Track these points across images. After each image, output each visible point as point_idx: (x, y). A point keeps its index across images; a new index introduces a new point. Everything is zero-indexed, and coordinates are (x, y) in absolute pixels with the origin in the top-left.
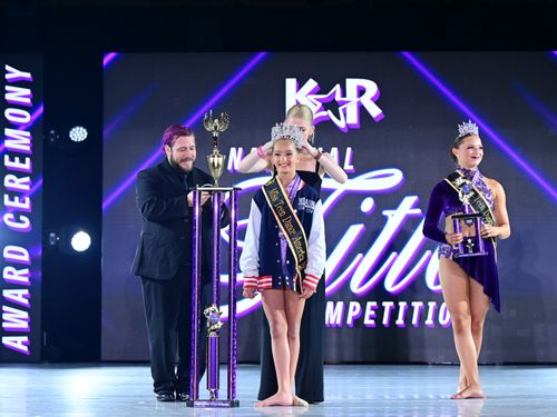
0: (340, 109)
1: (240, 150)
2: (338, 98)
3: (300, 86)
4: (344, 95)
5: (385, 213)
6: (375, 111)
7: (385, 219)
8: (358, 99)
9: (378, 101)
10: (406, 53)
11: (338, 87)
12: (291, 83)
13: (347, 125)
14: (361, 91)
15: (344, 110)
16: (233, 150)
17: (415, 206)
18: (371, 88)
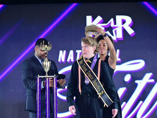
0: (114, 31)
1: (65, 51)
2: (112, 25)
3: (93, 19)
4: (115, 23)
5: (136, 82)
6: (130, 31)
7: (136, 85)
8: (122, 26)
9: (132, 26)
10: (145, 3)
11: (112, 20)
12: (89, 18)
13: (117, 39)
14: (124, 22)
15: (115, 31)
16: (61, 52)
17: (151, 78)
18: (129, 20)
